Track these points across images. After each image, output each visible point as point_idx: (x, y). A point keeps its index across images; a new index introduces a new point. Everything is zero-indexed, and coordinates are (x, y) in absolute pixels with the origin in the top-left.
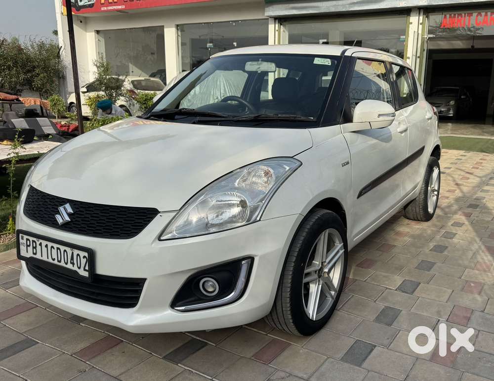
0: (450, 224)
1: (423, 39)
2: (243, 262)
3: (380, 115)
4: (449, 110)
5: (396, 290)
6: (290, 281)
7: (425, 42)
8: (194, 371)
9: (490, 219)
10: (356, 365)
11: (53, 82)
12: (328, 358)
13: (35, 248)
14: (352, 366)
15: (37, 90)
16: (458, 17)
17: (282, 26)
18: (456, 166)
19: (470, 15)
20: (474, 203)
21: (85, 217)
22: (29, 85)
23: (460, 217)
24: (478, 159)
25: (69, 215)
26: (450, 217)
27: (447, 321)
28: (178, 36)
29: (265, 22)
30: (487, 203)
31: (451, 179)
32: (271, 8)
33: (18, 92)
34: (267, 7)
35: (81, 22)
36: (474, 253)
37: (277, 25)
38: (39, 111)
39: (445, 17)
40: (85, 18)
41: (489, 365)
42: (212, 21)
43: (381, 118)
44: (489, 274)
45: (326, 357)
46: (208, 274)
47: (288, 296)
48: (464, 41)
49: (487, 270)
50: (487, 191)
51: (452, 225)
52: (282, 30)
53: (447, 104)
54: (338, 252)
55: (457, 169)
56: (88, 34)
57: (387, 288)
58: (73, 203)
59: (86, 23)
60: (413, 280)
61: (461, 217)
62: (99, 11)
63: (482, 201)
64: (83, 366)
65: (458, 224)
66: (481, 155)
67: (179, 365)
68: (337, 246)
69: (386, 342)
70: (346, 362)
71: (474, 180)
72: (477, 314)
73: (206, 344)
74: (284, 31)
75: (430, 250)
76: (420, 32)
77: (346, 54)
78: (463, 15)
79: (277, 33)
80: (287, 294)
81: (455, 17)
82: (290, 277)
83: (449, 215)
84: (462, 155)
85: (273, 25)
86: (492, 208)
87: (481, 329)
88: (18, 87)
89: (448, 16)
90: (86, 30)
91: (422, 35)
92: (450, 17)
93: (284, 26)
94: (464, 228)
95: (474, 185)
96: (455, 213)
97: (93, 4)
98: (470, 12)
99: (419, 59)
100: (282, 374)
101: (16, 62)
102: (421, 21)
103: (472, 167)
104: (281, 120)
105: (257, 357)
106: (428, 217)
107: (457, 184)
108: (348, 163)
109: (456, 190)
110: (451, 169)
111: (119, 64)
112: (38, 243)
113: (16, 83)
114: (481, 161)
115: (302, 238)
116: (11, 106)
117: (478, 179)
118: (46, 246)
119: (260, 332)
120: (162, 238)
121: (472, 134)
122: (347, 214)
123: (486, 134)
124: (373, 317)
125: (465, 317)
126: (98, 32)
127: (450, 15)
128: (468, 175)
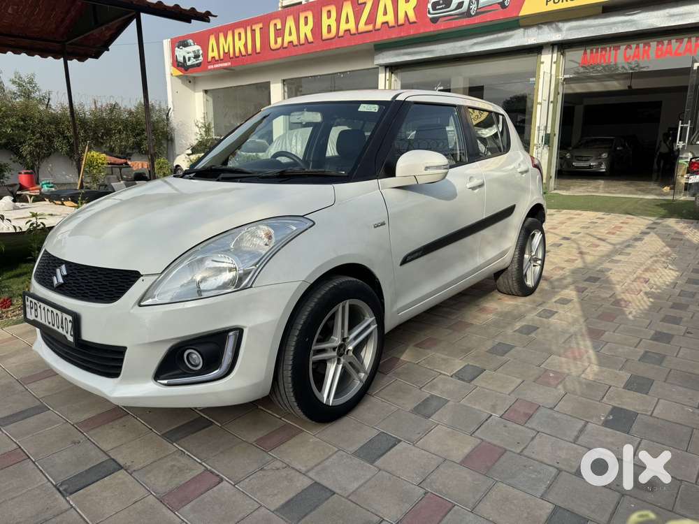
0: (554, 300)
1: (557, 80)
2: (231, 334)
3: (427, 168)
4: (600, 164)
5: (451, 376)
6: (291, 358)
7: (560, 84)
8: (187, 452)
9: (608, 296)
10: (368, 461)
11: (161, 144)
12: (340, 450)
13: (36, 310)
14: (362, 462)
15: (145, 154)
16: (601, 52)
17: (393, 75)
18: (588, 231)
19: (617, 48)
20: (595, 276)
21: (88, 282)
22: (138, 147)
23: (570, 293)
24: (617, 223)
25: (64, 277)
26: (557, 292)
27: (501, 417)
28: (284, 91)
29: (375, 71)
30: (612, 275)
31: (575, 245)
32: (381, 55)
33: (128, 156)
34: (377, 54)
35: (190, 82)
36: (570, 337)
37: (388, 74)
38: (147, 175)
39: (585, 53)
40: (194, 78)
41: (534, 476)
42: (321, 74)
43: (429, 171)
44: (578, 362)
45: (336, 449)
46: (191, 345)
47: (290, 375)
48: (622, 82)
49: (578, 357)
50: (618, 261)
51: (555, 302)
52: (393, 80)
53: (598, 157)
54: (368, 326)
55: (587, 234)
56: (197, 94)
57: (441, 374)
58: (69, 265)
59: (195, 83)
60: (478, 366)
61: (572, 292)
62: (206, 69)
63: (606, 273)
64: (79, 437)
65: (564, 302)
66: (624, 217)
67: (174, 444)
68: (367, 320)
69: (415, 437)
70: (359, 457)
71: (604, 248)
72: (542, 410)
73: (212, 423)
74: (395, 80)
75: (515, 331)
76: (553, 72)
77: (398, 99)
78: (608, 49)
79: (387, 82)
80: (288, 372)
81: (597, 52)
82: (292, 353)
83: (556, 290)
84: (598, 218)
85: (384, 75)
86: (615, 282)
87: (542, 430)
88: (128, 151)
89: (588, 51)
90: (194, 90)
91: (556, 76)
92: (592, 52)
93: (396, 74)
94: (570, 305)
95: (601, 254)
96: (566, 287)
97: (200, 63)
98: (616, 45)
99: (552, 104)
100: (278, 464)
101: (126, 125)
102: (554, 60)
103: (607, 231)
104: (309, 176)
105: (260, 442)
106: (527, 292)
107: (581, 253)
108: (383, 224)
109: (576, 260)
110: (580, 235)
111: (228, 125)
112: (38, 305)
113: (126, 147)
114: (621, 225)
115: (309, 309)
116: (121, 170)
117: (610, 247)
118: (44, 309)
119: (275, 415)
120: (142, 304)
121: (620, 193)
122: (381, 283)
123: (640, 193)
124: (410, 406)
125: (526, 414)
126: (206, 92)
127: (592, 50)
128: (597, 242)
